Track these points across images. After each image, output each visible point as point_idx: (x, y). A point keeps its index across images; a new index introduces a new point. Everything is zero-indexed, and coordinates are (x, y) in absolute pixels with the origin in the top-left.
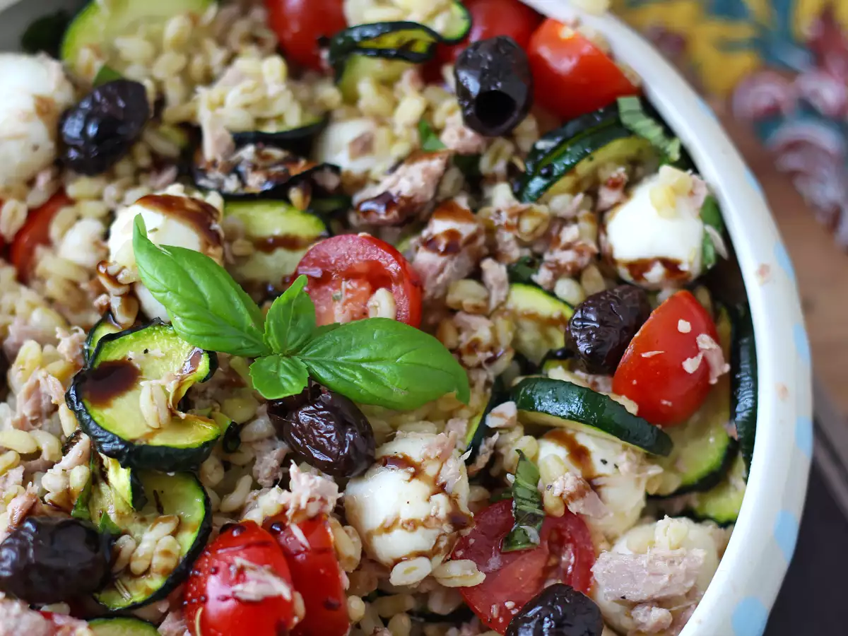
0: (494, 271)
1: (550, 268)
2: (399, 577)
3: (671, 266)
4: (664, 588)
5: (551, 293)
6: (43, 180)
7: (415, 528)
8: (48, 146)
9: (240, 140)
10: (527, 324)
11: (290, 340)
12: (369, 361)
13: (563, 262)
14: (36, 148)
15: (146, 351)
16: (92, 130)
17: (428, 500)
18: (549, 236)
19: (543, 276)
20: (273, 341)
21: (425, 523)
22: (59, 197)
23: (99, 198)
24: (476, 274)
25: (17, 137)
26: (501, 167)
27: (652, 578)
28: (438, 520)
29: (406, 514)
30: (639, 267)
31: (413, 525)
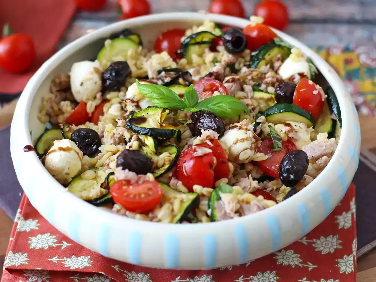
0: (248, 88)
1: (265, 84)
2: (242, 157)
3: (302, 75)
4: (325, 150)
5: (267, 92)
6: (99, 95)
7: (244, 141)
8: (99, 82)
9: (159, 72)
10: (261, 101)
11: (192, 102)
12: (218, 103)
13: (268, 82)
14: (96, 83)
15: (148, 114)
16: (114, 74)
17: (246, 134)
18: (261, 77)
19: (263, 87)
20: (187, 103)
21: (247, 139)
22: (105, 101)
23: (118, 97)
24: (242, 90)
25: (90, 79)
26: (242, 65)
27: (320, 147)
28: (250, 138)
29: (240, 138)
30: (292, 78)
31: (243, 140)
